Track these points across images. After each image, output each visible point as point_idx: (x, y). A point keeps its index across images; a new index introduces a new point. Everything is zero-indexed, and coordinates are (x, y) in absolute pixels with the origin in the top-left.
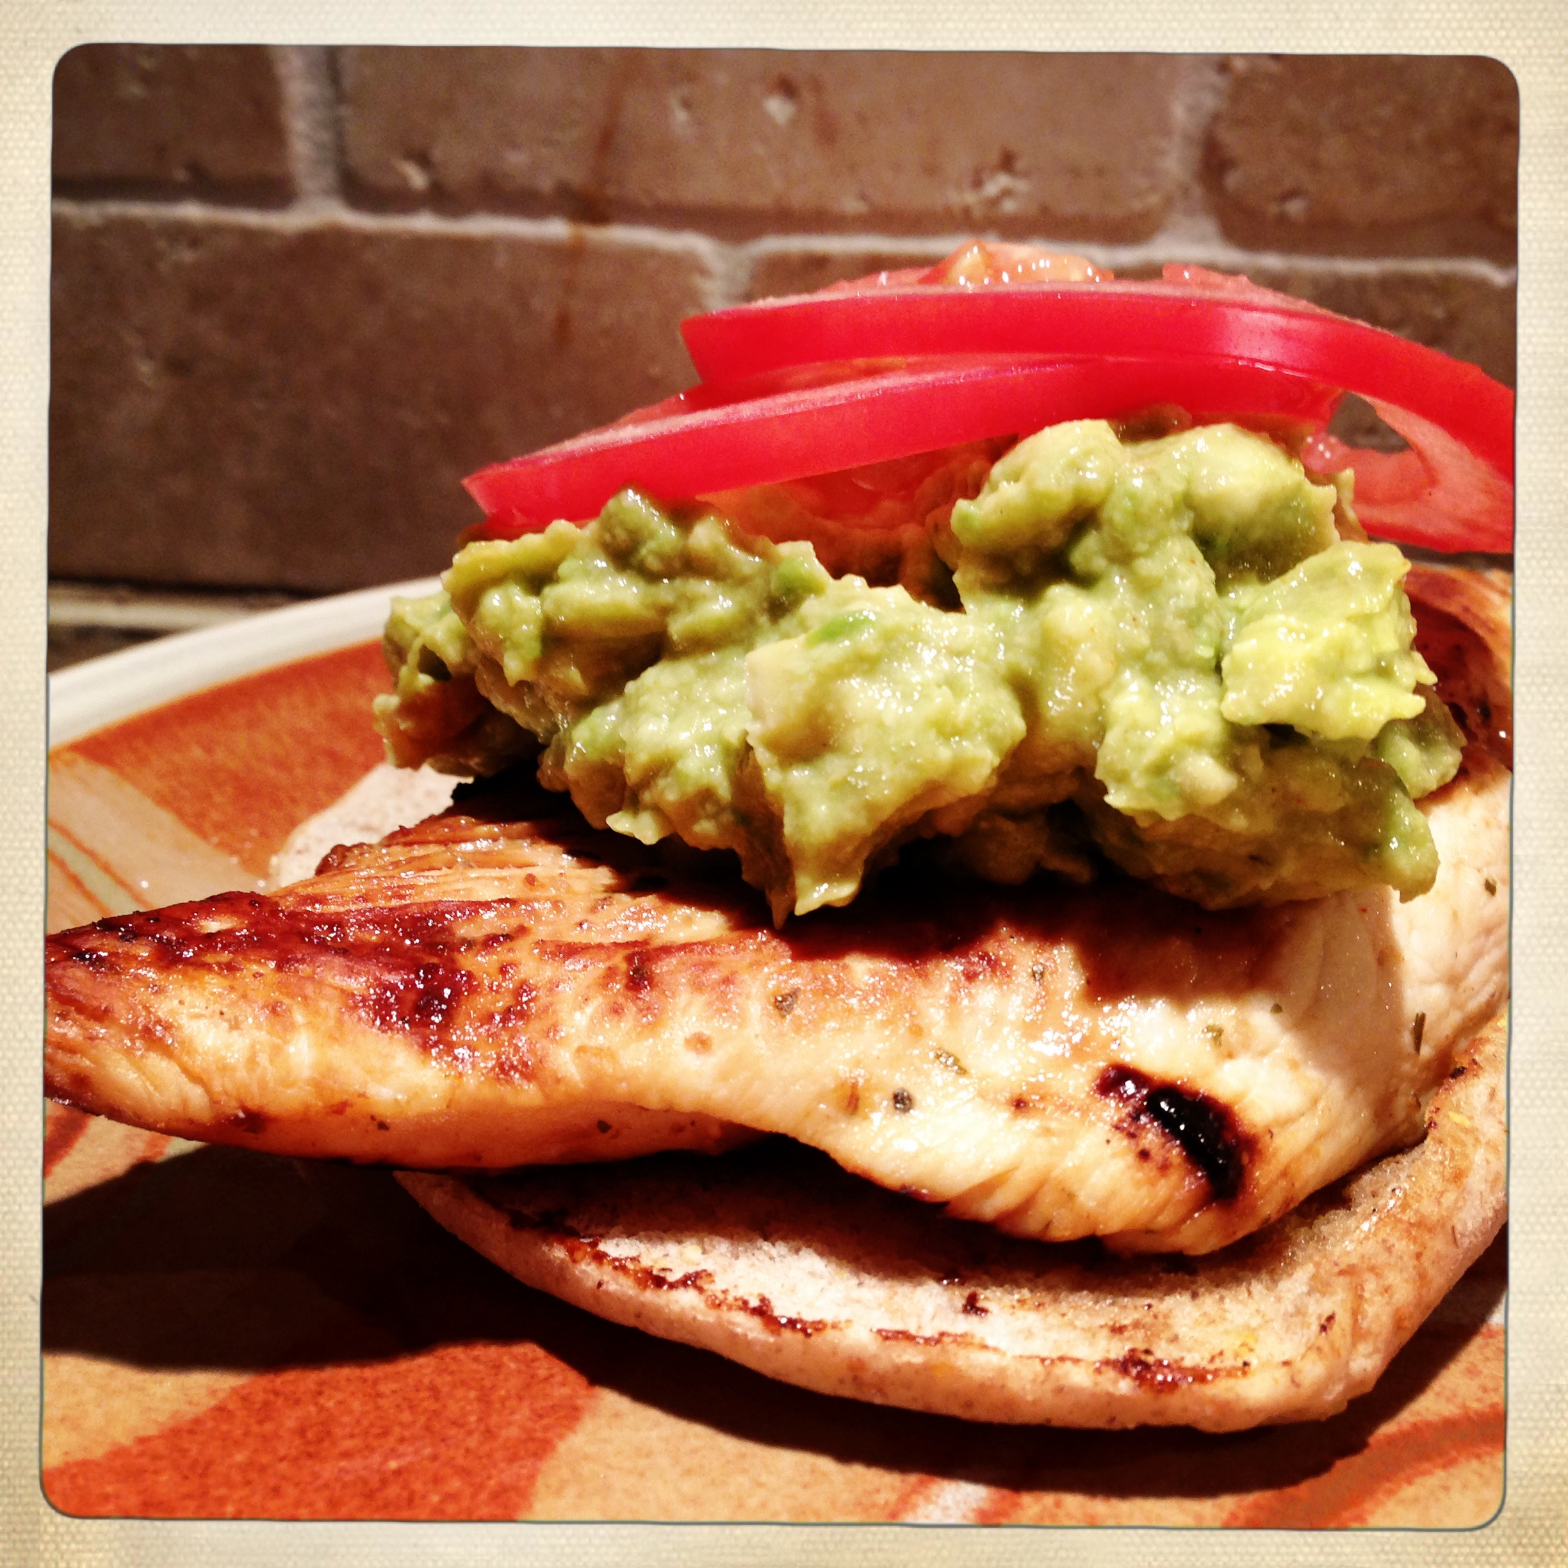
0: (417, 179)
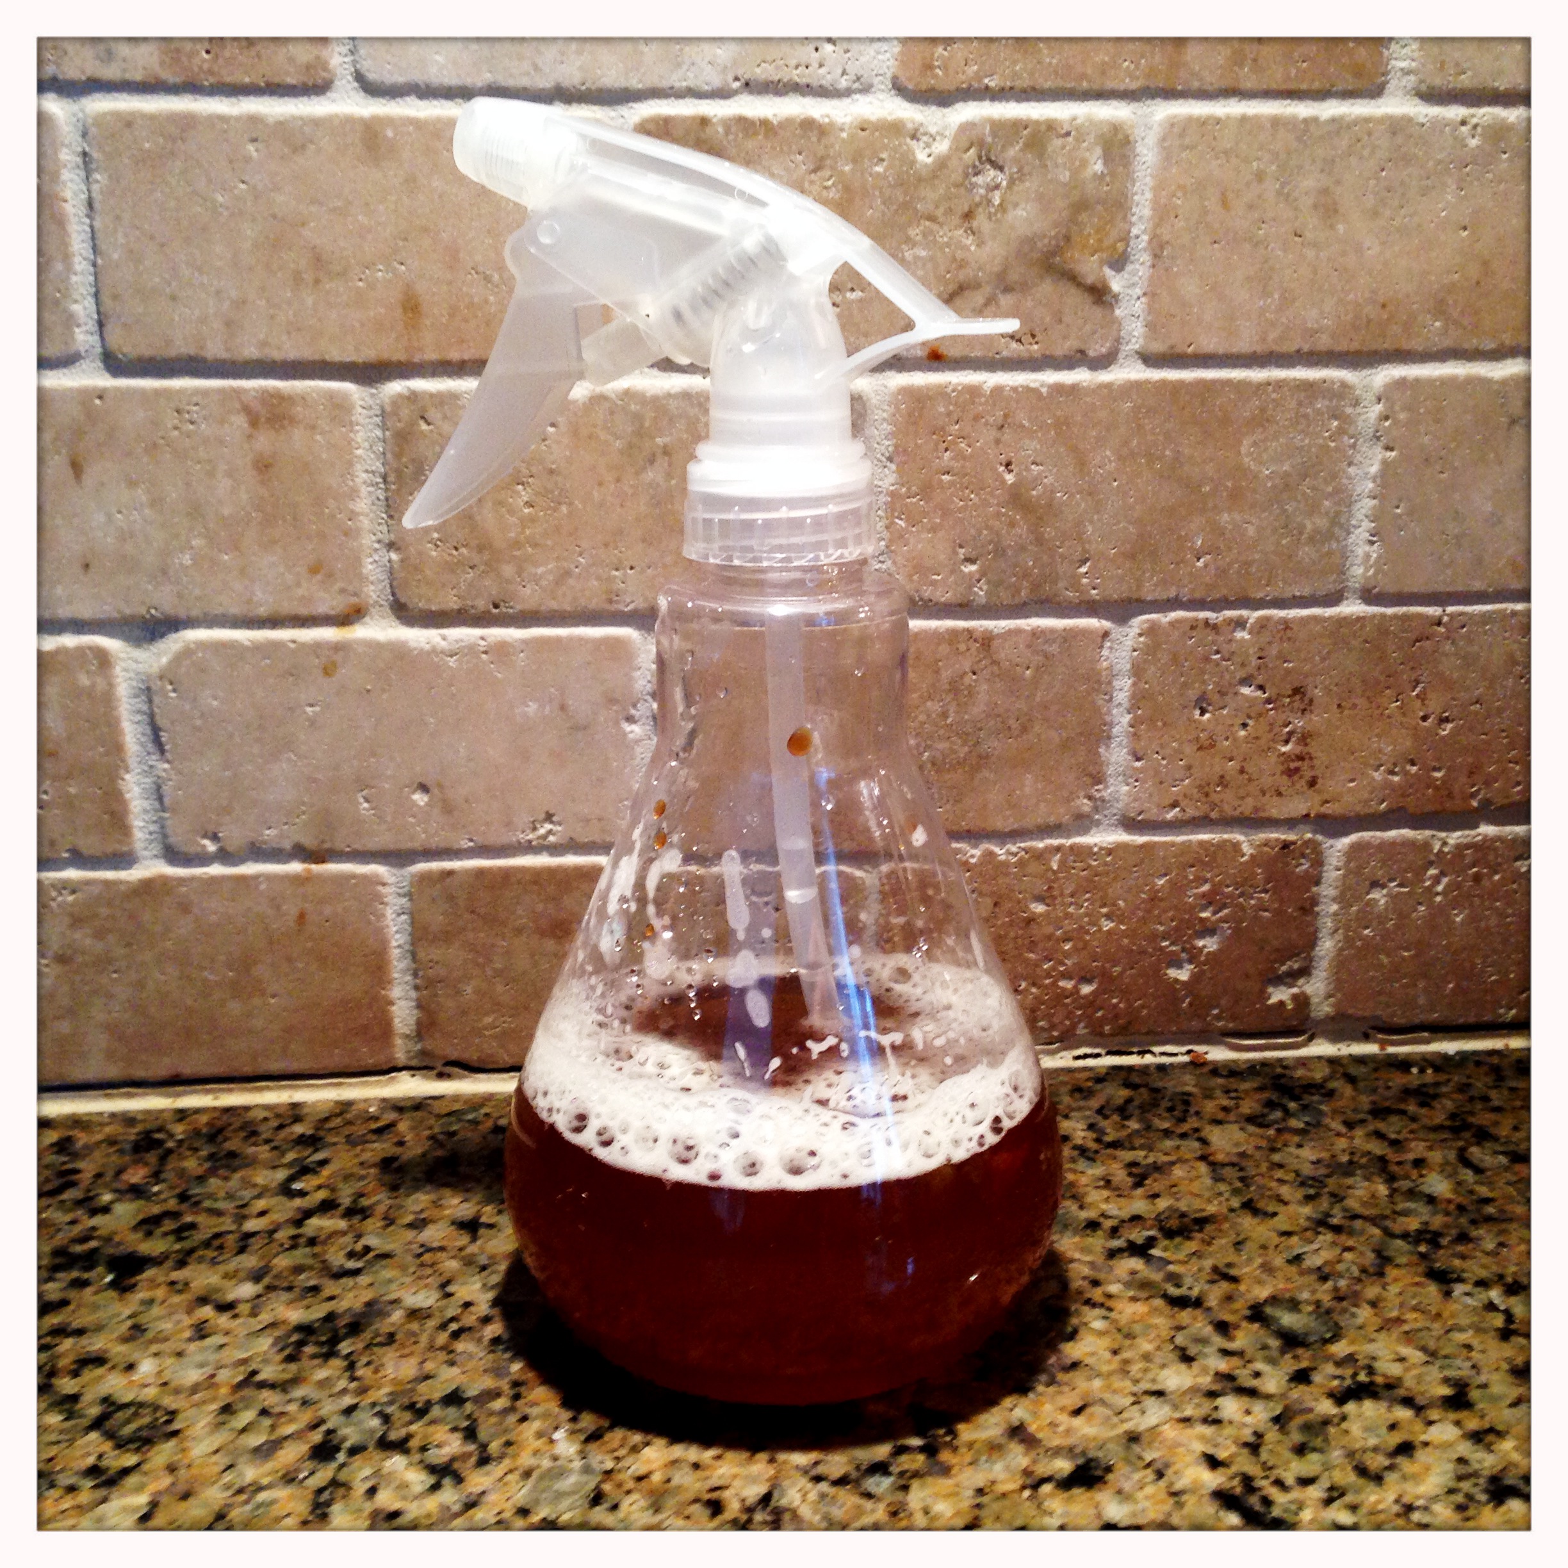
0: (211, 847)
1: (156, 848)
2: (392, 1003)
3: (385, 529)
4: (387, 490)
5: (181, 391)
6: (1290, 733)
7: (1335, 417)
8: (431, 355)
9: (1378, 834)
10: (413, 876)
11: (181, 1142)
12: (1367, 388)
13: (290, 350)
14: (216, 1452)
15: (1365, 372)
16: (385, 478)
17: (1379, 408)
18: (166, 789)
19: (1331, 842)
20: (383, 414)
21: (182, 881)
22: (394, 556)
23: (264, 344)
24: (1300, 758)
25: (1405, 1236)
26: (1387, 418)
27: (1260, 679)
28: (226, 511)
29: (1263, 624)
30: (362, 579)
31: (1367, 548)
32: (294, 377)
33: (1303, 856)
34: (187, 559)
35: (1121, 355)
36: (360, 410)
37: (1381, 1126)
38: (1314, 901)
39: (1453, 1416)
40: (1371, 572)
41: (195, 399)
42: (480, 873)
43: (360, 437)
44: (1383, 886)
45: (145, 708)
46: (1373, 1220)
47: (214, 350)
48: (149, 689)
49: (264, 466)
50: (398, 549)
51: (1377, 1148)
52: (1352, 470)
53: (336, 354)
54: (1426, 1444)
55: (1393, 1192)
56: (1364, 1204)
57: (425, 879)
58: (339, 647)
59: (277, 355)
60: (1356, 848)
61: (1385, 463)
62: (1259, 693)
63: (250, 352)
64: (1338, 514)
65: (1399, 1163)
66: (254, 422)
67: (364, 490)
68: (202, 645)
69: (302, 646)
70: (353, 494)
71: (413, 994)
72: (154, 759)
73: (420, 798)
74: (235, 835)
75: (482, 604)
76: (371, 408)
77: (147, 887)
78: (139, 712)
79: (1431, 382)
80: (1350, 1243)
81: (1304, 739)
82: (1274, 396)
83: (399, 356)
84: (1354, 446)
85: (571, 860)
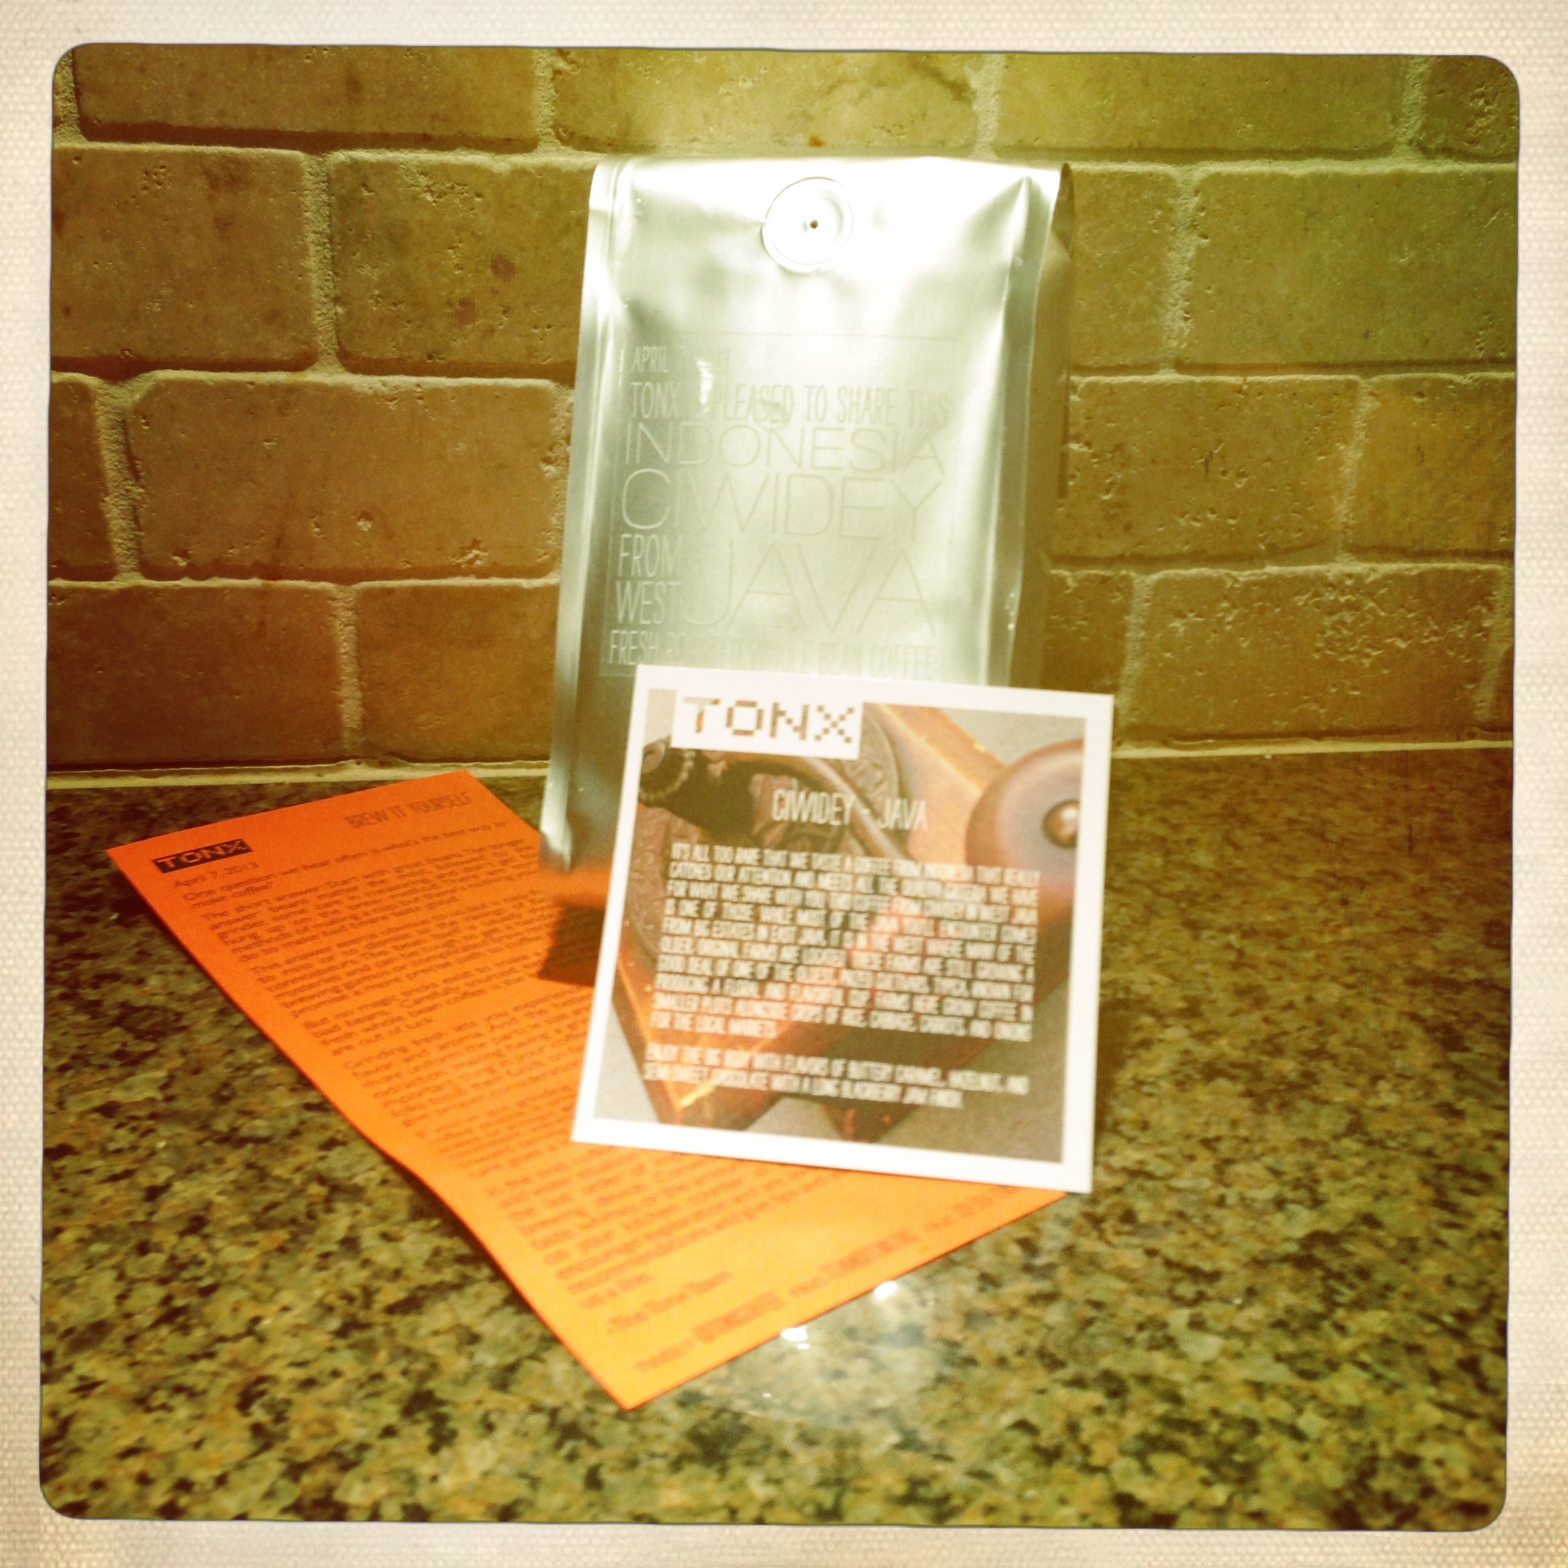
1: (132, 563)
2: (341, 702)
3: (331, 285)
4: (332, 250)
5: (149, 155)
6: (1112, 484)
7: (1159, 207)
8: (370, 128)
9: (1182, 572)
10: (358, 592)
11: (161, 814)
12: (1187, 183)
13: (244, 119)
14: (218, 1041)
15: (1186, 167)
16: (331, 239)
17: (1196, 199)
18: (142, 511)
19: (1143, 577)
20: (329, 181)
21: (157, 591)
22: (340, 310)
23: (222, 113)
24: (1119, 505)
25: (1170, 896)
26: (1203, 209)
27: (1088, 436)
28: (190, 265)
29: (1092, 388)
30: (314, 330)
31: (1182, 324)
32: (250, 145)
33: (1119, 590)
34: (157, 309)
35: (977, 147)
36: (308, 176)
37: (1167, 813)
38: (1124, 628)
39: (1186, 1022)
40: (1184, 346)
41: (161, 163)
42: (416, 591)
43: (308, 201)
44: (1184, 617)
45: (121, 438)
46: (1148, 885)
47: (179, 118)
48: (124, 422)
49: (223, 225)
50: (344, 304)
51: (1161, 831)
52: (1172, 255)
53: (286, 124)
54: (1161, 1041)
55: (1167, 863)
56: (1144, 872)
57: (369, 594)
58: (291, 389)
59: (234, 124)
60: (1164, 583)
61: (1201, 250)
62: (1085, 449)
63: (210, 120)
64: (1159, 293)
65: (1176, 842)
66: (214, 185)
67: (312, 249)
68: (170, 383)
69: (260, 388)
70: (304, 252)
71: (359, 694)
72: (129, 484)
73: (365, 525)
74: (202, 553)
75: (417, 355)
76: (317, 174)
77: (125, 595)
78: (116, 442)
79: (1241, 177)
80: (1127, 900)
81: (1123, 488)
82: (1108, 187)
83: (342, 127)
84: (1174, 233)
85: (495, 581)
